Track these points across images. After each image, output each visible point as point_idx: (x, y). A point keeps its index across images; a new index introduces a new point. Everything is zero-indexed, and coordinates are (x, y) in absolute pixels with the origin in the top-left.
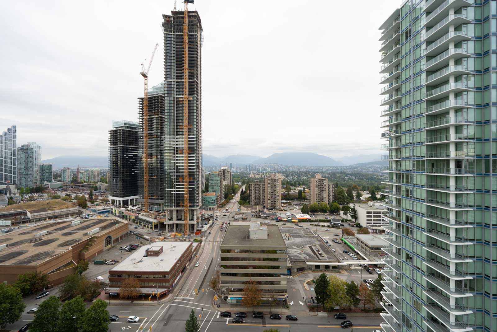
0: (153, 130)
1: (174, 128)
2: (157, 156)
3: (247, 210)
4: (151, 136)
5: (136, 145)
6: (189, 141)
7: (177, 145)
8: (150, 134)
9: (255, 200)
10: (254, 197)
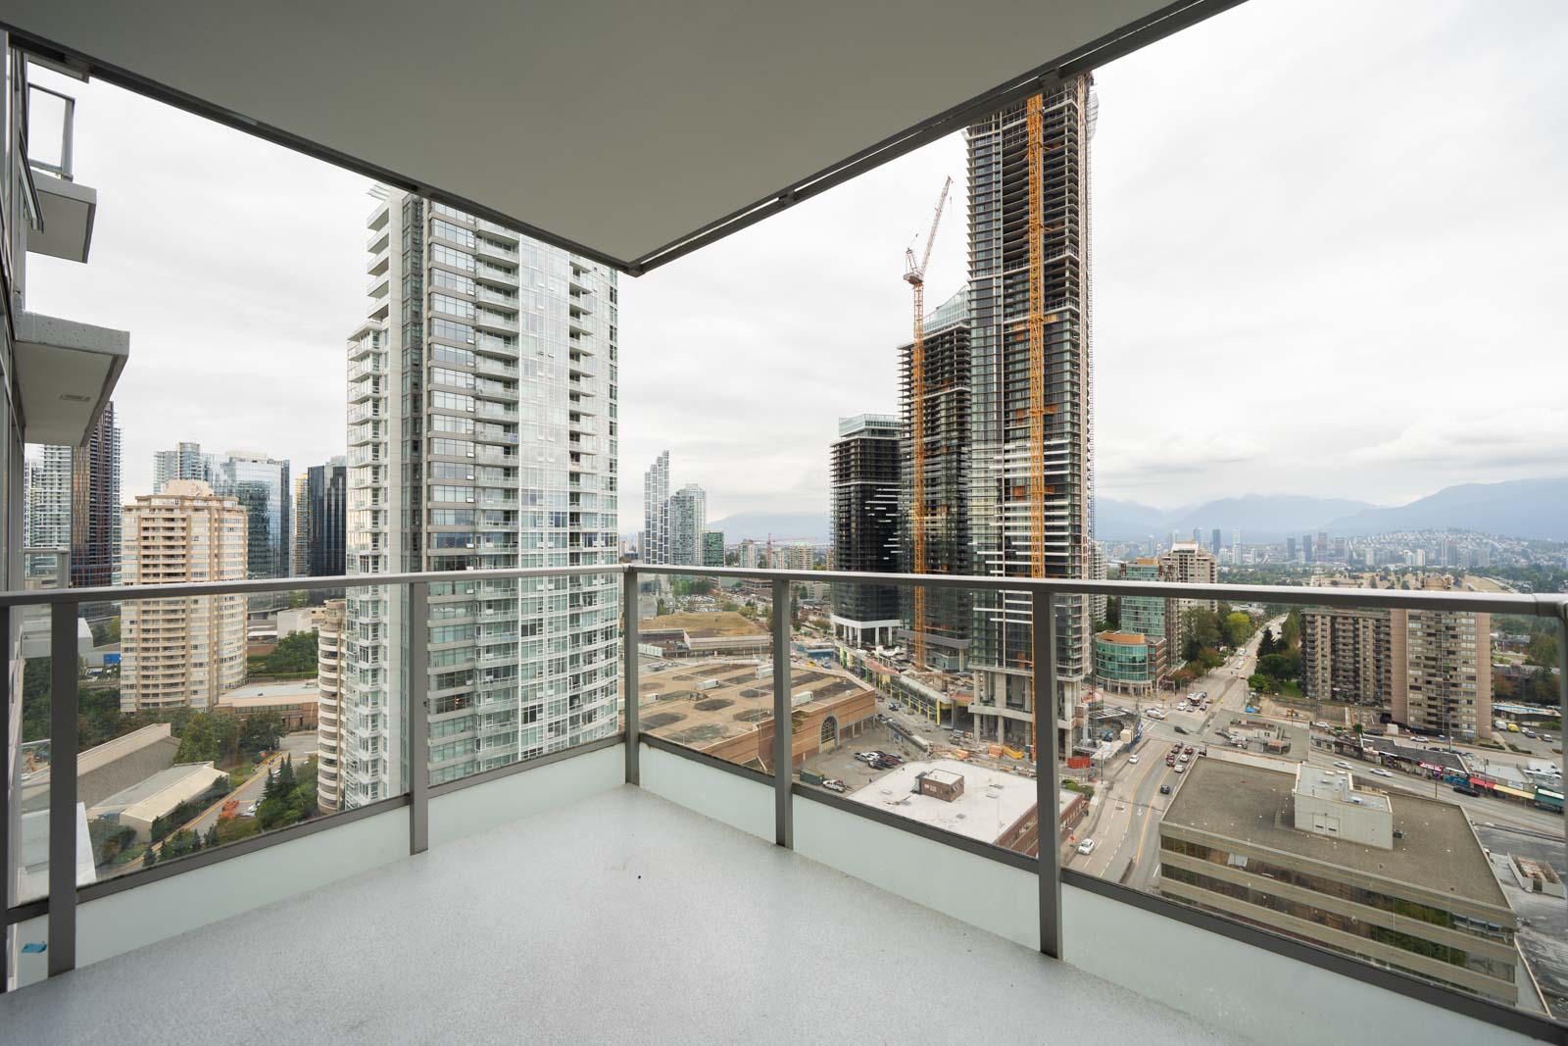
1: (998, 421)
2: (949, 507)
3: (1292, 716)
5: (893, 480)
6: (1048, 458)
7: (1007, 471)
8: (929, 446)
9: (1332, 680)
10: (1329, 670)
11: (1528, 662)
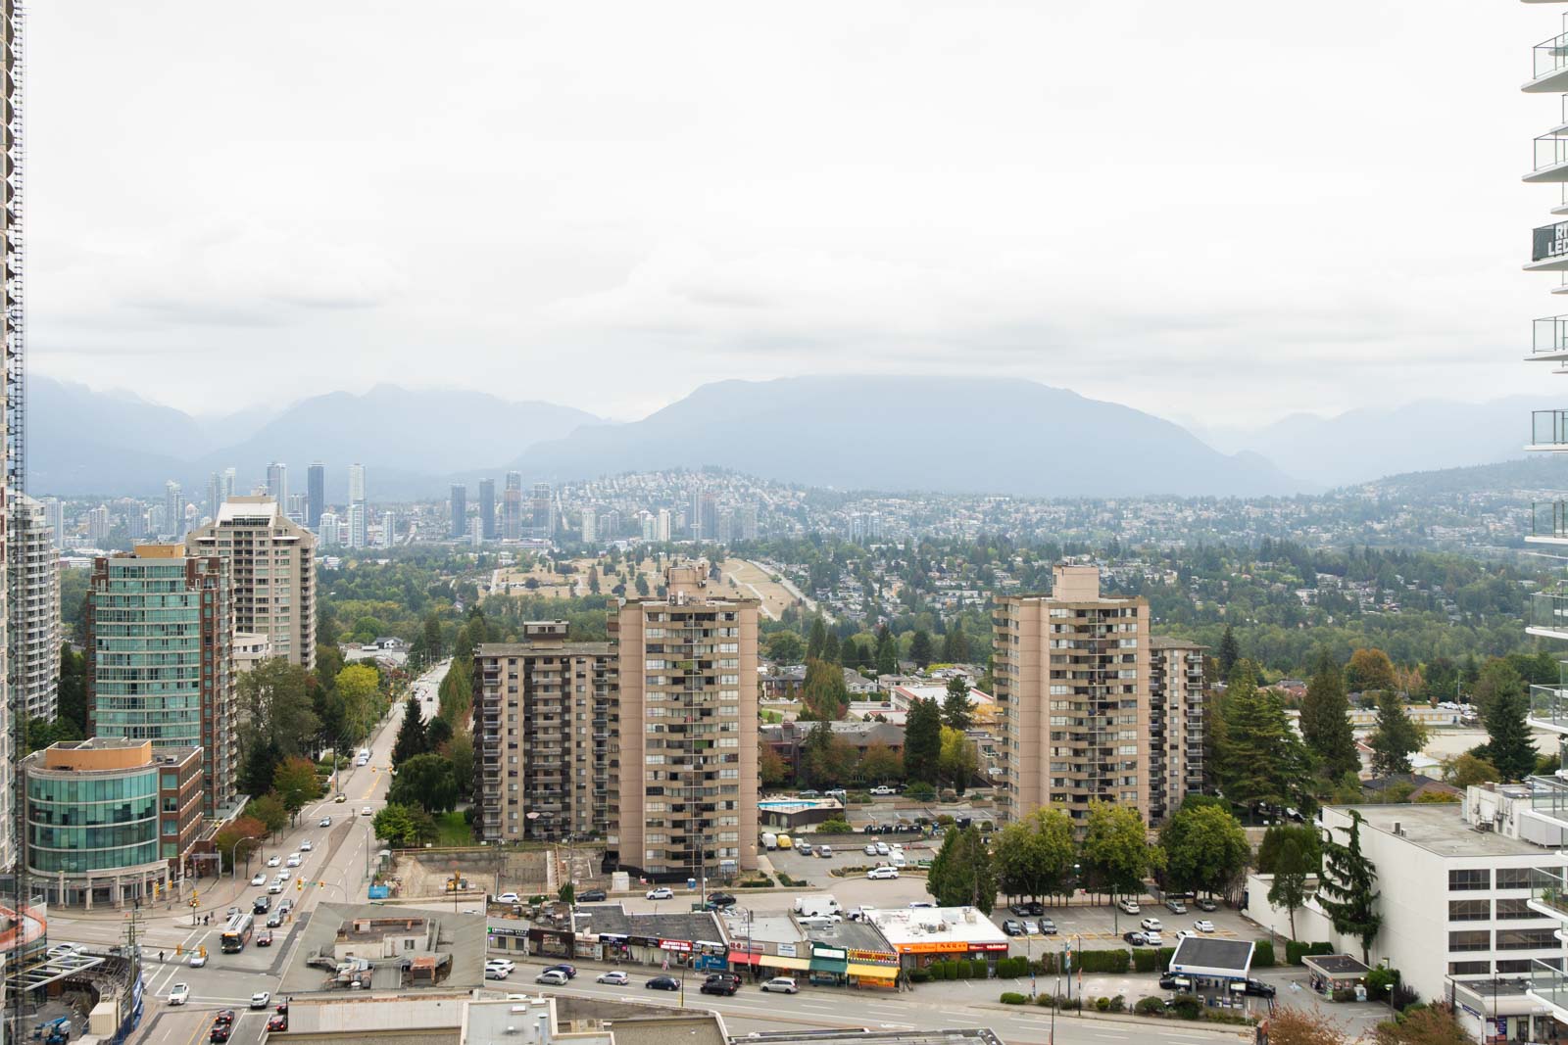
3: (457, 889)
9: (526, 795)
10: (521, 774)
11: (804, 717)
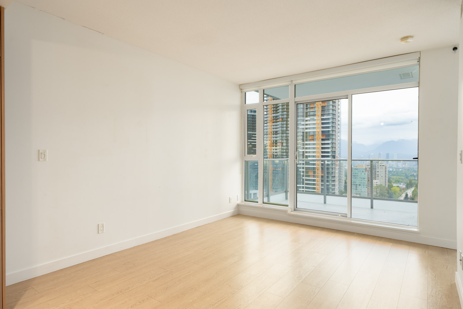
0: (278, 113)
1: (303, 108)
2: (282, 143)
4: (277, 119)
6: (323, 124)
7: (306, 129)
8: (275, 118)
